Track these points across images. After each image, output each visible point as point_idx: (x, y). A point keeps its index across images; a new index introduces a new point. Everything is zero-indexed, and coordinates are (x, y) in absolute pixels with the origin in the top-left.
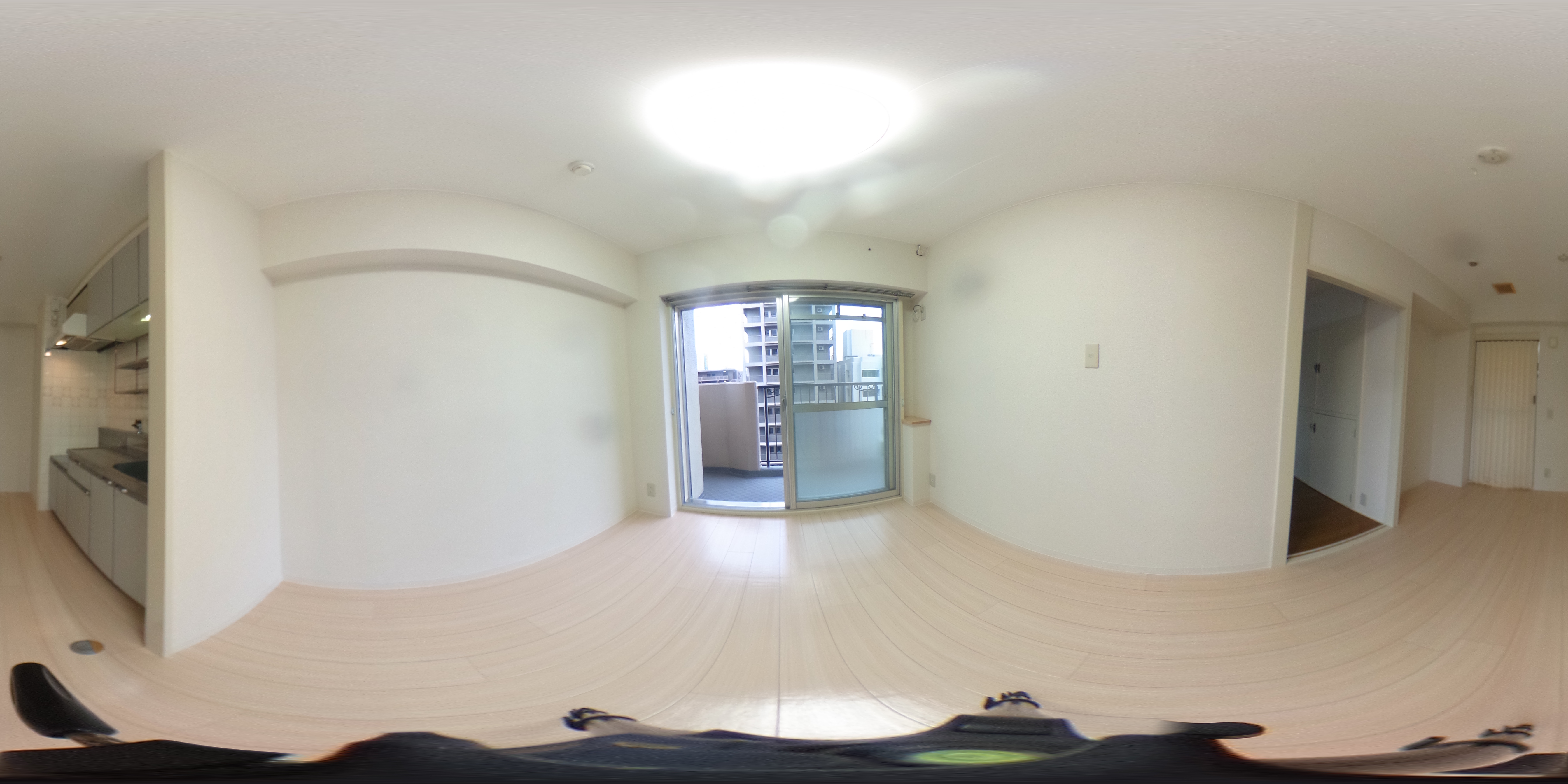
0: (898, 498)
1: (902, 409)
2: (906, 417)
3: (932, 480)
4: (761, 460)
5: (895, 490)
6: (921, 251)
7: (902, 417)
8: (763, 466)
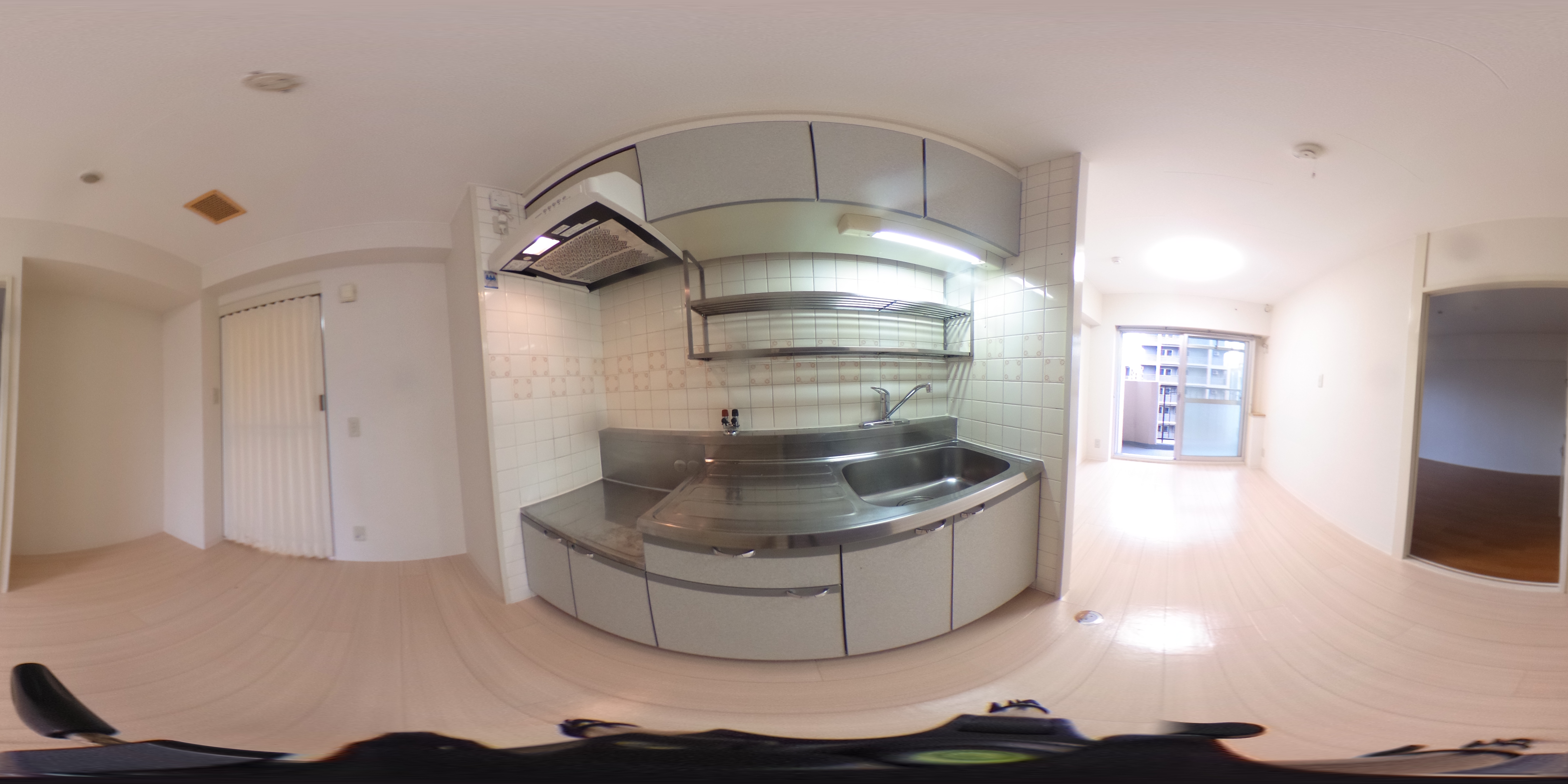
0: (1242, 463)
1: (1250, 407)
2: (1253, 411)
3: (1262, 453)
4: (1157, 437)
5: (1240, 458)
6: (1268, 309)
7: (1250, 411)
8: (1159, 442)
